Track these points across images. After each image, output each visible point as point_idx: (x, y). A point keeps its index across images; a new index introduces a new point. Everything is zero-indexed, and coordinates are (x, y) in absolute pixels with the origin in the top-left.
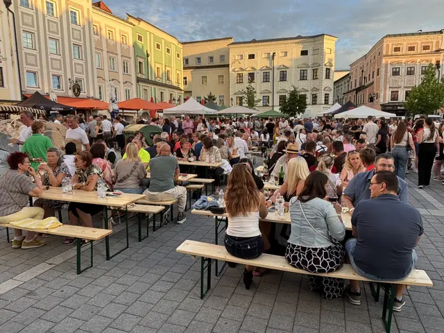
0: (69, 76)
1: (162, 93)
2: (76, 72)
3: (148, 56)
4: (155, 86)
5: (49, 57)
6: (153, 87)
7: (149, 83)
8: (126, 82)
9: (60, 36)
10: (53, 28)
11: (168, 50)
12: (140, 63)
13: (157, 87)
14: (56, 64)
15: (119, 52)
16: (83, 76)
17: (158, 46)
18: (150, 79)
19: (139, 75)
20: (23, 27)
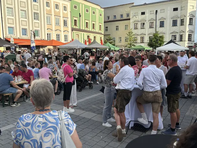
0: (31, 29)
1: (88, 36)
2: (35, 27)
3: (80, 17)
4: (84, 33)
5: (20, 20)
6: (82, 33)
7: (80, 31)
8: (65, 31)
9: (26, 9)
10: (23, 5)
11: (94, 13)
12: (75, 20)
13: (85, 33)
14: (24, 23)
15: (61, 15)
16: (39, 29)
17: (87, 11)
18: (81, 28)
19: (74, 27)
20: (6, 6)
